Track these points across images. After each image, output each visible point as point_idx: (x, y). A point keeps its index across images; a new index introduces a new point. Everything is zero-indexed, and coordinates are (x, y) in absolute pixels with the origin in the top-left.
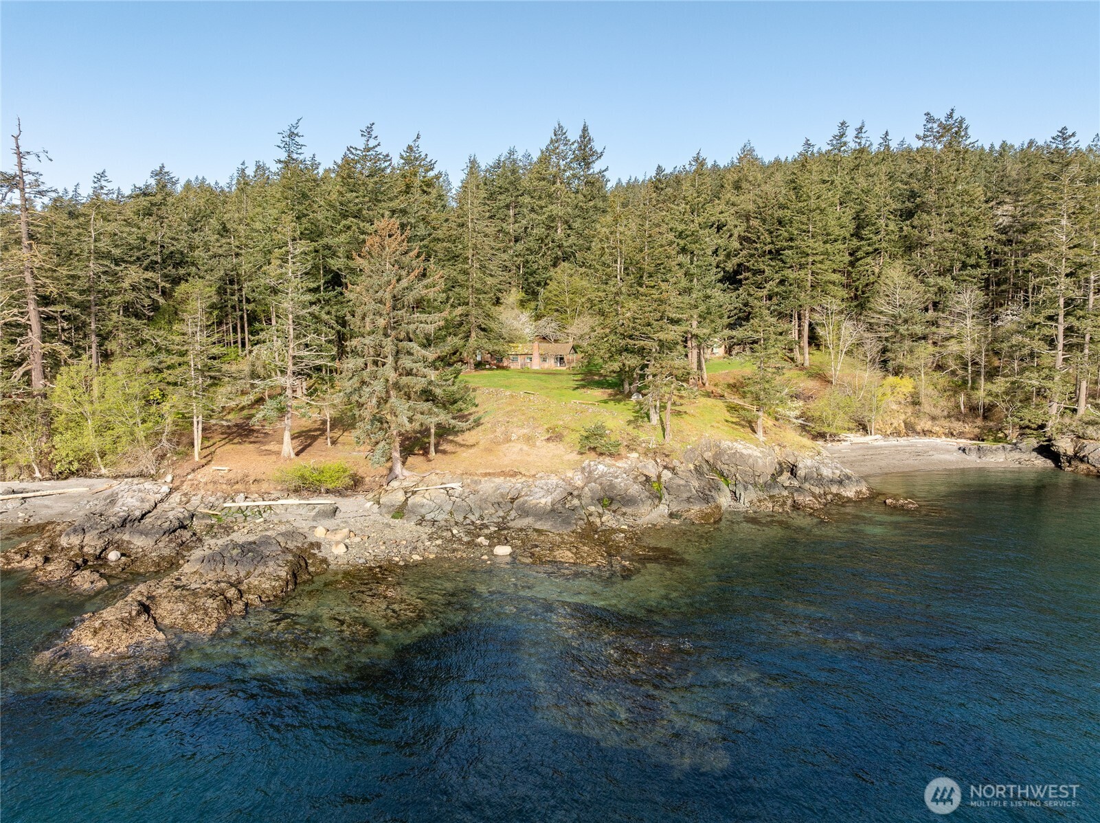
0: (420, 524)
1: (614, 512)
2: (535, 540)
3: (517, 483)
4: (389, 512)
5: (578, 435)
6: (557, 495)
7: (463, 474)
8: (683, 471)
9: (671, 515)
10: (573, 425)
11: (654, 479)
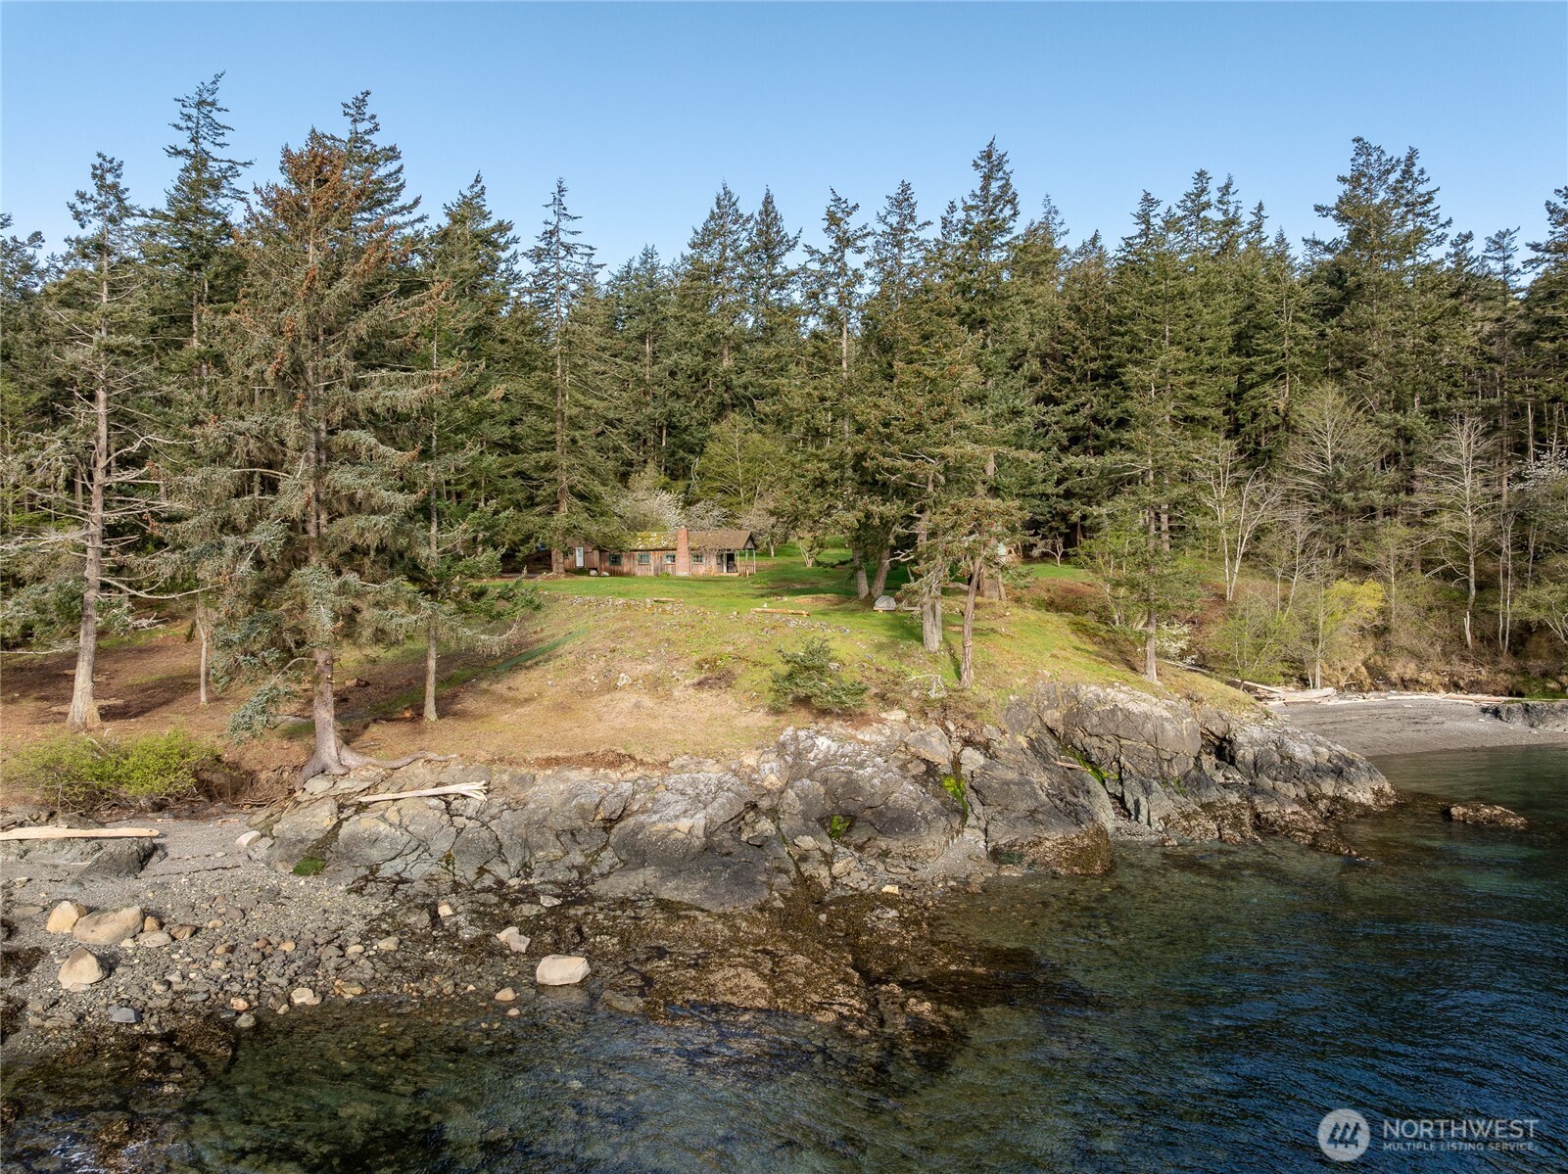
0: (359, 891)
1: (860, 848)
2: (660, 934)
3: (623, 780)
4: (289, 859)
5: (766, 673)
6: (720, 809)
7: (493, 761)
8: (1009, 751)
9: (996, 855)
10: (755, 654)
11: (945, 768)
